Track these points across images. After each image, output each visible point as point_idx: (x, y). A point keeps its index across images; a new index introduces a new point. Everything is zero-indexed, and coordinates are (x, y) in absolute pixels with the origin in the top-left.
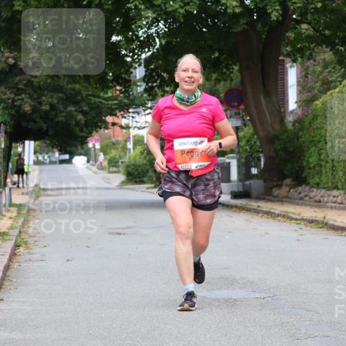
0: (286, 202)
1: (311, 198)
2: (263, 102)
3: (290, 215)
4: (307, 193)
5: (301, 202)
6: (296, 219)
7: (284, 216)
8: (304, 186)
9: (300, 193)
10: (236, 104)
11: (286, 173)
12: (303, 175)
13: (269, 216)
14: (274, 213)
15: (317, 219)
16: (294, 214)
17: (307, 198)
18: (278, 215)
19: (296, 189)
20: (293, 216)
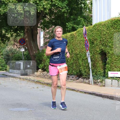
0: (39, 77)
1: (47, 76)
2: (32, 43)
3: (40, 82)
4: (46, 74)
5: (44, 77)
6: (42, 83)
7: (38, 82)
8: (45, 72)
9: (44, 74)
10: (23, 44)
11: (39, 67)
12: (45, 68)
13: (33, 82)
14: (35, 81)
15: (50, 83)
16: (42, 81)
17: (46, 76)
18: (37, 82)
19: (43, 73)
20: (41, 82)
